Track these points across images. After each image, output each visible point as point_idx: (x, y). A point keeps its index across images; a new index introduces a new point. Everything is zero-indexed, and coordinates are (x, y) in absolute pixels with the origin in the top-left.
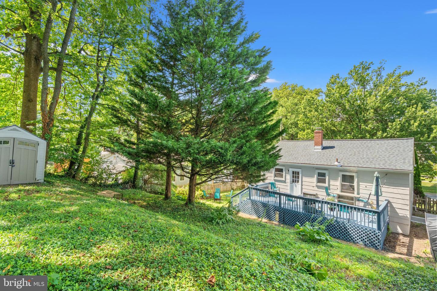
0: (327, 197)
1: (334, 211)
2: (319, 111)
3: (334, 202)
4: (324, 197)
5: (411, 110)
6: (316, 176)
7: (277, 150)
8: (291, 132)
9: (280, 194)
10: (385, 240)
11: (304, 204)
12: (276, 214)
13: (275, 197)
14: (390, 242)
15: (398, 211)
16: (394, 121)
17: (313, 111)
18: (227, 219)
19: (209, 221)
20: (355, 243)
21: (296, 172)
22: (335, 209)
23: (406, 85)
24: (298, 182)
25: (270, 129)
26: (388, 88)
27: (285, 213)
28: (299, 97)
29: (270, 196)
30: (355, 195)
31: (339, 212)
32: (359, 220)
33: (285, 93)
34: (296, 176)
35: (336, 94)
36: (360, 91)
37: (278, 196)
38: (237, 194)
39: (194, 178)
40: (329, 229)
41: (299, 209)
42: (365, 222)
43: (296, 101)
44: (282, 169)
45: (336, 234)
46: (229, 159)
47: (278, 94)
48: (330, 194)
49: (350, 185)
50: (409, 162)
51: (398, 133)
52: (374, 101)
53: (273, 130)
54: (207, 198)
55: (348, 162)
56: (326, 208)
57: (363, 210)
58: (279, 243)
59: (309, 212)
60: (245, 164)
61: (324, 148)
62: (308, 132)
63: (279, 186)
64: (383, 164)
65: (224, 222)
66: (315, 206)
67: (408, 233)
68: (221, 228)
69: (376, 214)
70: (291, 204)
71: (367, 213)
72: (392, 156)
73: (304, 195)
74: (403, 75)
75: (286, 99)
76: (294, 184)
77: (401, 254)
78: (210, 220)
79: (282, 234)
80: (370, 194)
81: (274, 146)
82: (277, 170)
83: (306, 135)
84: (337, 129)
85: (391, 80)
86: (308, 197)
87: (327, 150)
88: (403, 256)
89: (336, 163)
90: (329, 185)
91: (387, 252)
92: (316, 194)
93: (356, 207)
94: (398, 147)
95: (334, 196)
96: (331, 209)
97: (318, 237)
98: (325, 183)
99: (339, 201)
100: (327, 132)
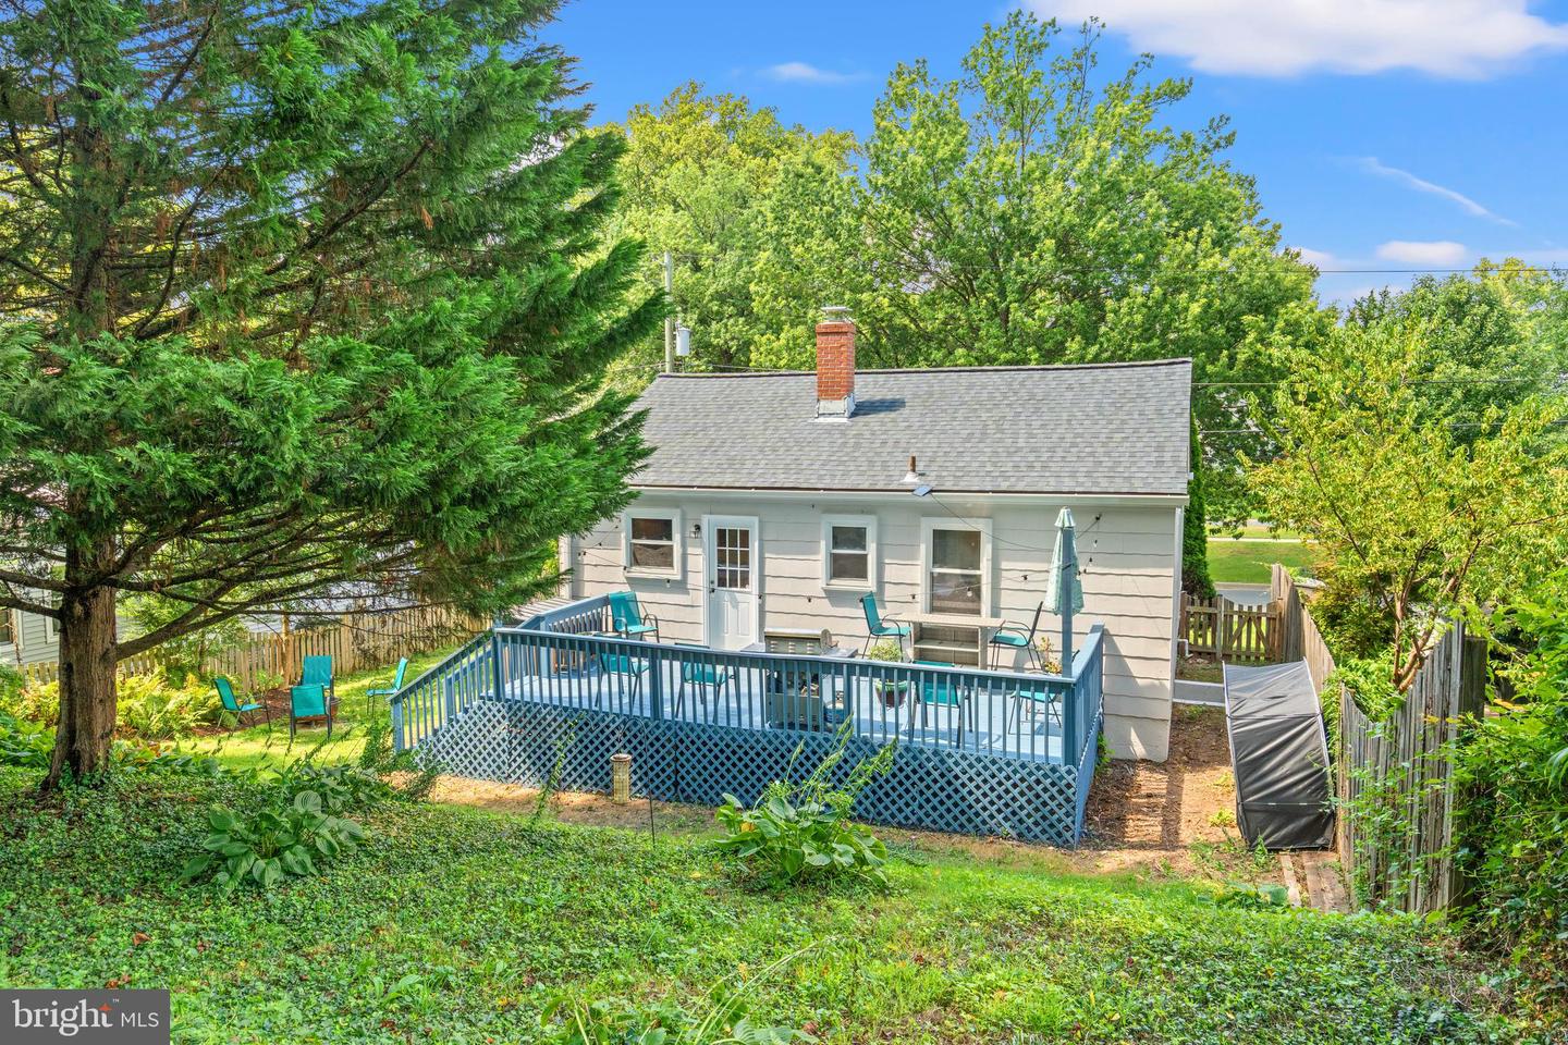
0: (872, 642)
1: (901, 702)
2: (844, 235)
3: (899, 664)
4: (860, 645)
5: (1179, 248)
6: (823, 544)
7: (626, 418)
8: (717, 336)
9: (655, 654)
10: (1090, 797)
11: (769, 690)
12: (616, 766)
13: (629, 669)
14: (1105, 801)
15: (1135, 667)
16: (1126, 294)
17: (818, 232)
18: (320, 844)
19: (194, 880)
20: (982, 835)
21: (733, 533)
22: (902, 693)
23: (1167, 141)
24: (745, 582)
25: (573, 294)
26: (1106, 145)
27: (682, 747)
28: (755, 163)
29: (605, 669)
30: (984, 620)
31: (919, 707)
32: (997, 730)
33: (689, 137)
34: (733, 554)
35: (911, 157)
36: (1010, 151)
37: (645, 663)
38: (426, 680)
39: (98, 613)
40: (881, 793)
41: (745, 718)
42: (1018, 734)
43: (740, 179)
44: (668, 524)
45: (908, 811)
46: (299, 468)
47: (655, 141)
48: (885, 625)
49: (963, 576)
50: (1175, 460)
51: (1135, 346)
52: (1059, 199)
53: (591, 301)
54: (246, 723)
55: (959, 469)
56: (866, 692)
57: (1011, 683)
58: (621, 934)
59: (792, 726)
60: (413, 500)
61: (861, 409)
62: (795, 338)
63: (653, 610)
64: (1089, 474)
65: (298, 870)
66: (819, 692)
67: (1163, 753)
68: (268, 908)
69: (1062, 696)
70: (710, 697)
71: (1029, 694)
72: (1118, 437)
73: (768, 645)
74: (1158, 96)
75: (694, 169)
76: (725, 593)
77: (1142, 846)
78: (199, 869)
79: (648, 873)
80: (1039, 611)
81: (611, 394)
82: (640, 528)
83: (785, 354)
84: (917, 326)
85: (1119, 110)
86: (789, 652)
87: (873, 419)
88: (1150, 855)
89: (910, 479)
90: (881, 583)
91: (1097, 848)
92: (825, 632)
93: (989, 672)
94: (1139, 396)
95: (901, 636)
96: (890, 699)
97: (818, 860)
98: (863, 575)
99: (921, 656)
100: (878, 339)
